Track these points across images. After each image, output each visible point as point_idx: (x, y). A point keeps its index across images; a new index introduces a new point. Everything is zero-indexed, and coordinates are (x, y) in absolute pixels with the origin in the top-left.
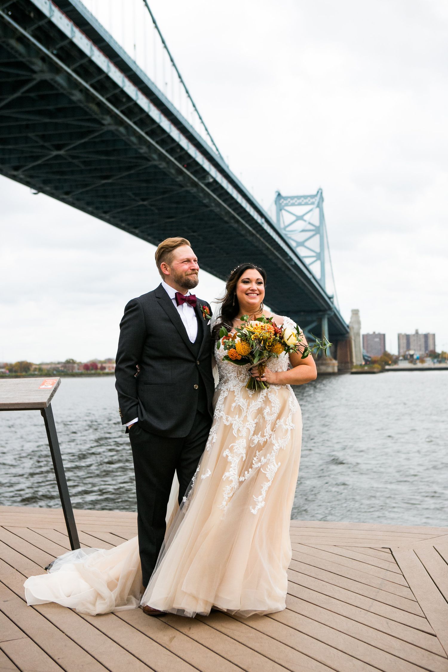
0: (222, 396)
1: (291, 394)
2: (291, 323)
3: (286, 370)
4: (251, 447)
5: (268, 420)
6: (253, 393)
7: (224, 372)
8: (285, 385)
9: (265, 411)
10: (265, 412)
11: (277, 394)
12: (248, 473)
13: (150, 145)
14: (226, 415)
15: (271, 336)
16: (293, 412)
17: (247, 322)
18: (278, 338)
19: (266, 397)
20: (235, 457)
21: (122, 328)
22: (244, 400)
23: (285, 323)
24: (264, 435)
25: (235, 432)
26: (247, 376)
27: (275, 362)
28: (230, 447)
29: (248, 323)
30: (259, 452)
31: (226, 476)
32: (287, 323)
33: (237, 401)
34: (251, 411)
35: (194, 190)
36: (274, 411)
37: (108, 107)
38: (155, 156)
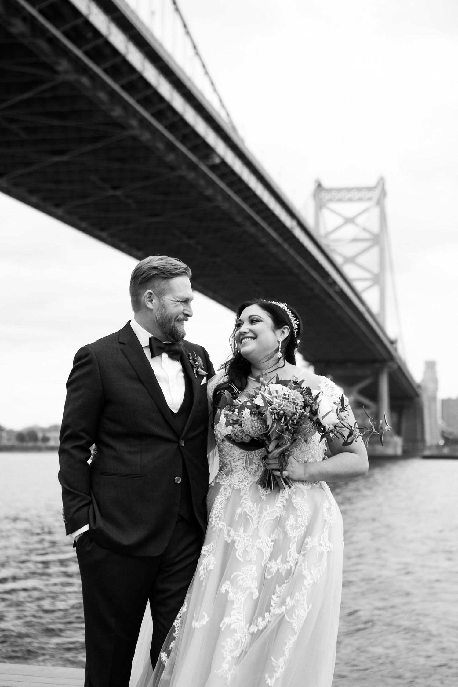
0: (222, 496)
1: (327, 496)
2: (331, 387)
3: (322, 459)
4: (267, 578)
5: (292, 536)
6: (268, 493)
7: (227, 458)
8: (318, 482)
9: (287, 522)
10: (288, 524)
11: (306, 496)
12: (263, 620)
13: (126, 106)
14: (227, 527)
15: (296, 410)
16: (330, 524)
17: (264, 385)
18: (307, 414)
19: (289, 501)
20: (239, 593)
21: (69, 389)
22: (254, 503)
23: (322, 385)
24: (287, 560)
25: (239, 554)
26: (261, 466)
27: (304, 447)
28: (232, 577)
29: (266, 387)
30: (280, 586)
31: (225, 623)
32: (326, 386)
33: (243, 505)
34: (264, 522)
35: (191, 175)
36: (301, 523)
37: (65, 46)
38: (134, 123)
